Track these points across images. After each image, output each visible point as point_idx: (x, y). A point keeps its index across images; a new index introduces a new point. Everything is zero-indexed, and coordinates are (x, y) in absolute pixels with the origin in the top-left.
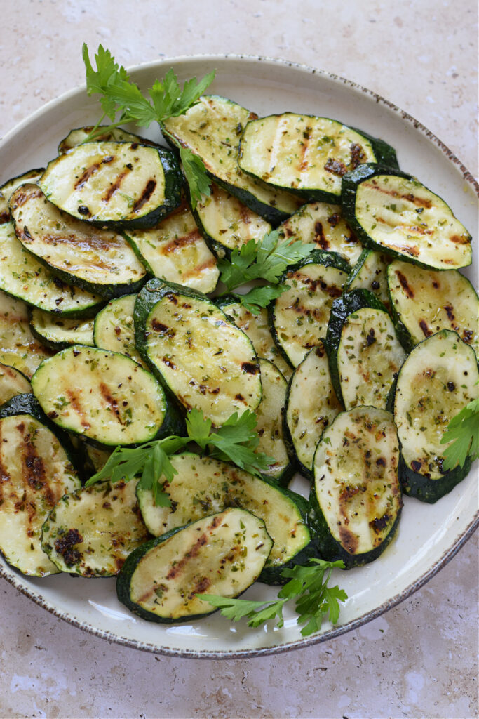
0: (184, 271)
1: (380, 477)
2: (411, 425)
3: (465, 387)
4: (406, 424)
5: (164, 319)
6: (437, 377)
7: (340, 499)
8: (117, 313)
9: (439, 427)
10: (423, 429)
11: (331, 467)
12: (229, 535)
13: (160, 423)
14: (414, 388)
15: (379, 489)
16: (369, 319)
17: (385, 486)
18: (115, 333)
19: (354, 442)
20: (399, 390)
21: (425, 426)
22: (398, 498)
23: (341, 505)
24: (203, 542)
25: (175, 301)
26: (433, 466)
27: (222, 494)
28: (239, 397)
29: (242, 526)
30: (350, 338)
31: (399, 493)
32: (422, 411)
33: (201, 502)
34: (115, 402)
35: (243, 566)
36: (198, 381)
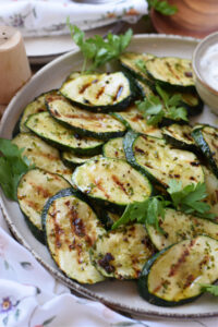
12: (201, 249)
13: (149, 194)
18: (115, 154)
24: (187, 253)
25: (146, 139)
27: (191, 231)
28: (192, 178)
29: (208, 245)
33: (180, 235)
34: (122, 185)
35: (213, 266)
36: (167, 173)
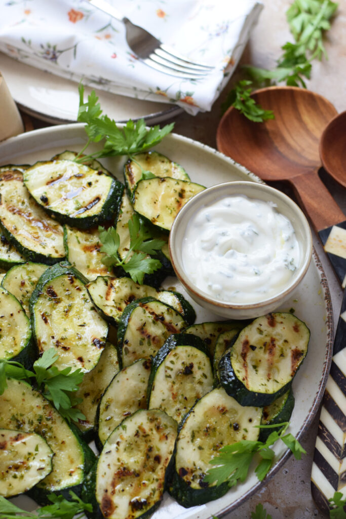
1: (153, 470)
2: (192, 441)
3: (246, 431)
4: (189, 438)
6: (227, 415)
7: (115, 474)
9: (215, 453)
10: (200, 448)
11: (119, 448)
14: (207, 416)
15: (149, 480)
16: (192, 355)
17: (154, 479)
19: (143, 436)
20: (194, 412)
21: (203, 447)
22: (160, 492)
23: (114, 479)
26: (196, 478)
27: (36, 422)
30: (172, 362)
31: (162, 489)
32: (206, 435)
33: (17, 421)
36: (57, 338)
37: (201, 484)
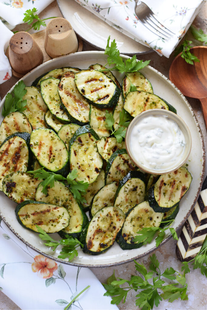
0: (100, 128)
1: (112, 232)
2: (131, 222)
3: (155, 221)
4: (129, 221)
5: (83, 139)
6: (148, 213)
7: (96, 231)
8: (71, 128)
9: (140, 228)
10: (134, 226)
11: (99, 220)
12: (58, 214)
13: (60, 168)
14: (139, 212)
15: (109, 235)
16: (138, 183)
17: (111, 236)
18: (66, 134)
22: (113, 242)
23: (95, 233)
24: (48, 211)
25: (90, 136)
26: (130, 239)
27: (64, 201)
28: (88, 177)
29: (63, 214)
30: (128, 185)
31: (114, 240)
32: (137, 220)
33: (56, 199)
34: (51, 154)
35: (55, 226)
36: (80, 164)
37: (131, 242)
